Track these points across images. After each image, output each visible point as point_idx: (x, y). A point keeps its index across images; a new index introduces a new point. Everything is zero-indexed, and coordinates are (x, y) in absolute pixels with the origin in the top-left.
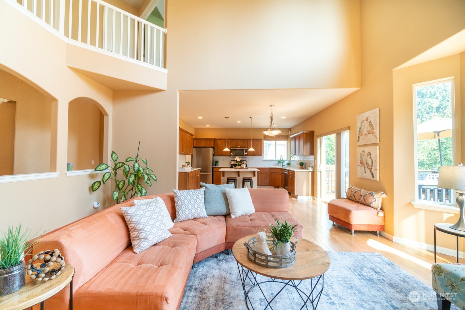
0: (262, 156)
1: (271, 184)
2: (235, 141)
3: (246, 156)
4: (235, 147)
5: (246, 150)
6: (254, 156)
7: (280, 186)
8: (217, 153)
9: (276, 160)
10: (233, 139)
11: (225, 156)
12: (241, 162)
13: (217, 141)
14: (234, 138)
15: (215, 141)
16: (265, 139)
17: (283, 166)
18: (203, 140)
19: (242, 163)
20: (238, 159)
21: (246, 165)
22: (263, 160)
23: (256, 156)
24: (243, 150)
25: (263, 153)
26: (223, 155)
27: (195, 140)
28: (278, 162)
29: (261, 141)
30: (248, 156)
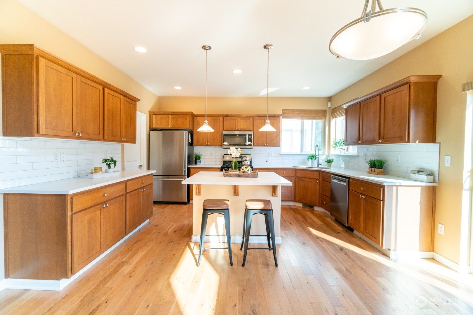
0: (279, 146)
1: (297, 199)
2: (231, 118)
3: (250, 147)
4: (231, 129)
5: (251, 135)
6: (265, 146)
7: (317, 204)
8: (198, 142)
9: (303, 153)
10: (227, 116)
11: (212, 145)
12: (241, 157)
13: (197, 119)
14: (229, 113)
15: (193, 118)
16: (283, 117)
17: (319, 164)
18: (170, 116)
19: (244, 159)
20: (234, 152)
21: (251, 162)
22: (280, 154)
23: (268, 146)
24: (245, 135)
25: (281, 142)
26: (208, 145)
27: (154, 116)
28: (306, 157)
29: (278, 118)
30: (254, 146)
